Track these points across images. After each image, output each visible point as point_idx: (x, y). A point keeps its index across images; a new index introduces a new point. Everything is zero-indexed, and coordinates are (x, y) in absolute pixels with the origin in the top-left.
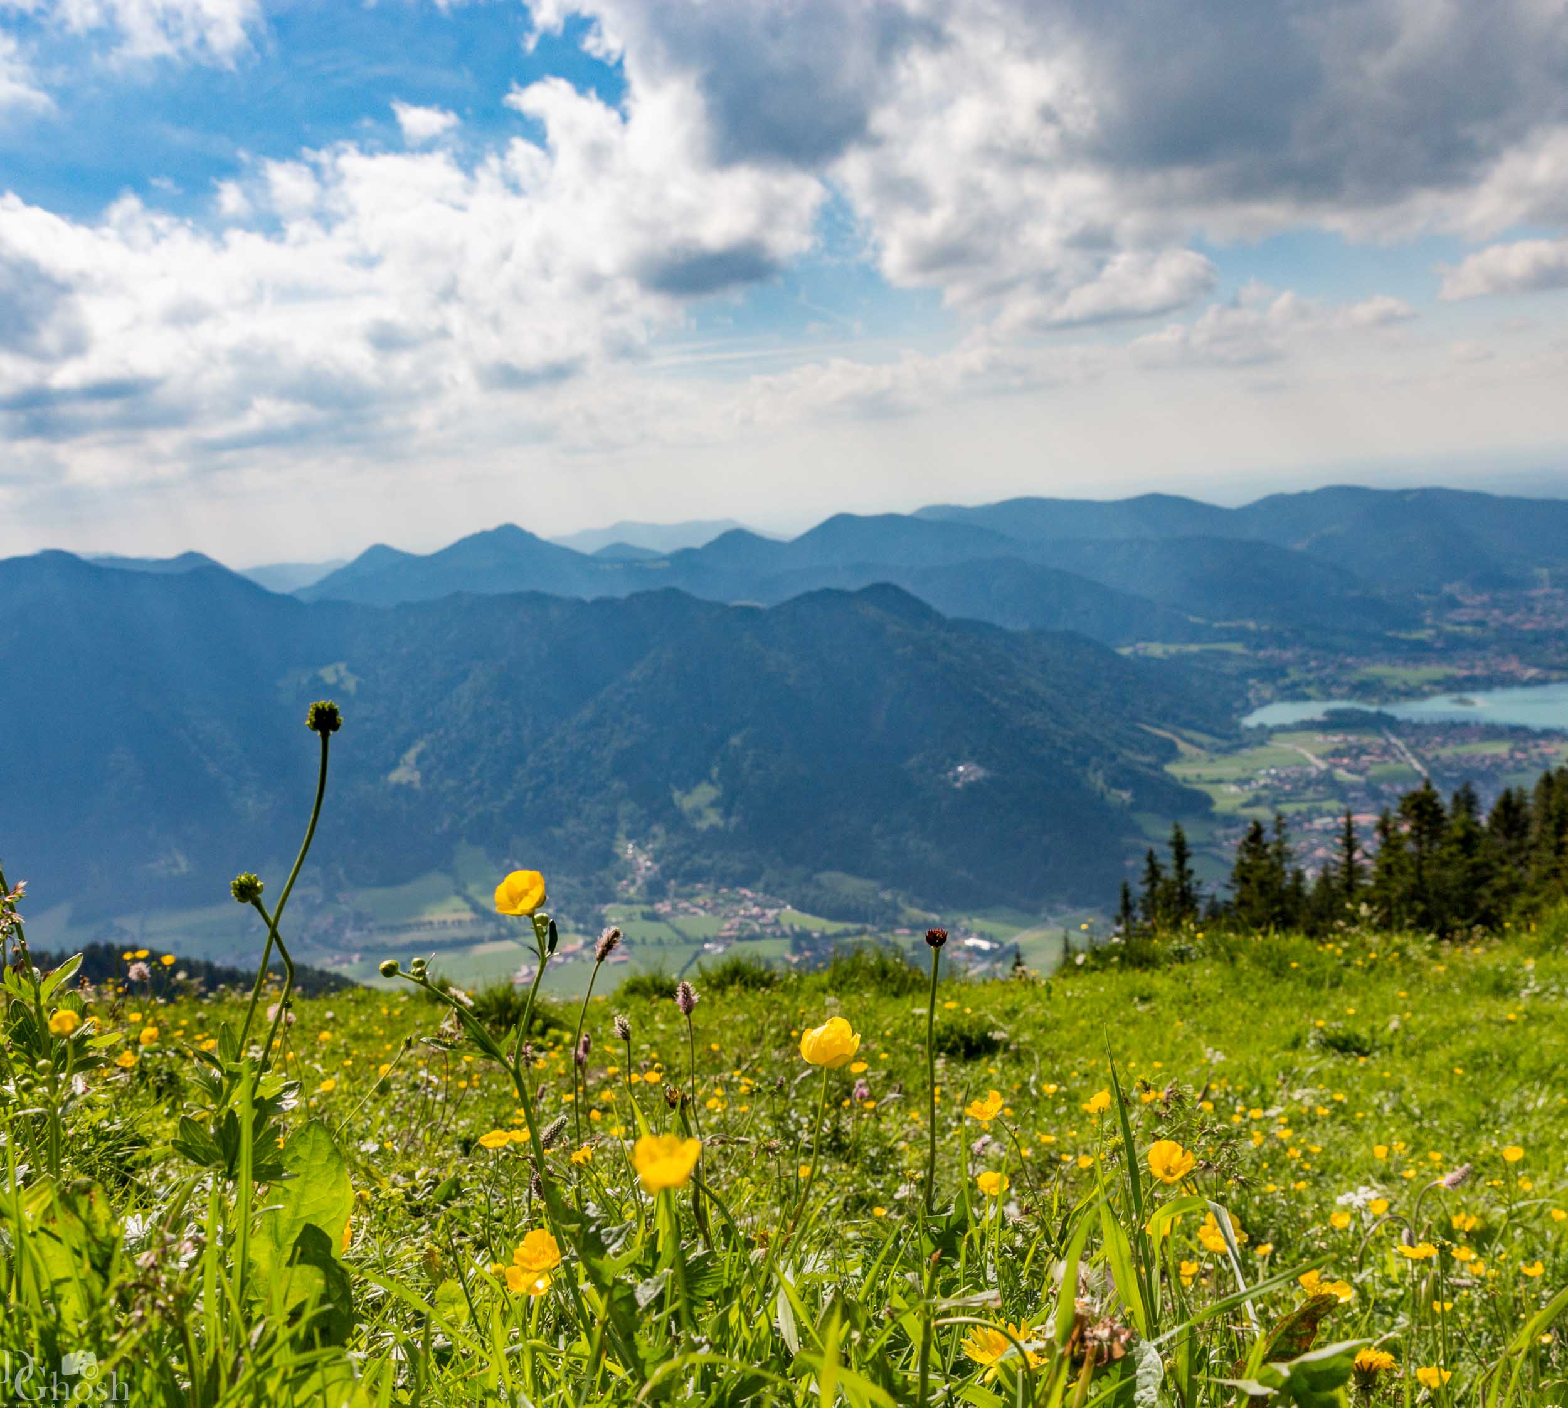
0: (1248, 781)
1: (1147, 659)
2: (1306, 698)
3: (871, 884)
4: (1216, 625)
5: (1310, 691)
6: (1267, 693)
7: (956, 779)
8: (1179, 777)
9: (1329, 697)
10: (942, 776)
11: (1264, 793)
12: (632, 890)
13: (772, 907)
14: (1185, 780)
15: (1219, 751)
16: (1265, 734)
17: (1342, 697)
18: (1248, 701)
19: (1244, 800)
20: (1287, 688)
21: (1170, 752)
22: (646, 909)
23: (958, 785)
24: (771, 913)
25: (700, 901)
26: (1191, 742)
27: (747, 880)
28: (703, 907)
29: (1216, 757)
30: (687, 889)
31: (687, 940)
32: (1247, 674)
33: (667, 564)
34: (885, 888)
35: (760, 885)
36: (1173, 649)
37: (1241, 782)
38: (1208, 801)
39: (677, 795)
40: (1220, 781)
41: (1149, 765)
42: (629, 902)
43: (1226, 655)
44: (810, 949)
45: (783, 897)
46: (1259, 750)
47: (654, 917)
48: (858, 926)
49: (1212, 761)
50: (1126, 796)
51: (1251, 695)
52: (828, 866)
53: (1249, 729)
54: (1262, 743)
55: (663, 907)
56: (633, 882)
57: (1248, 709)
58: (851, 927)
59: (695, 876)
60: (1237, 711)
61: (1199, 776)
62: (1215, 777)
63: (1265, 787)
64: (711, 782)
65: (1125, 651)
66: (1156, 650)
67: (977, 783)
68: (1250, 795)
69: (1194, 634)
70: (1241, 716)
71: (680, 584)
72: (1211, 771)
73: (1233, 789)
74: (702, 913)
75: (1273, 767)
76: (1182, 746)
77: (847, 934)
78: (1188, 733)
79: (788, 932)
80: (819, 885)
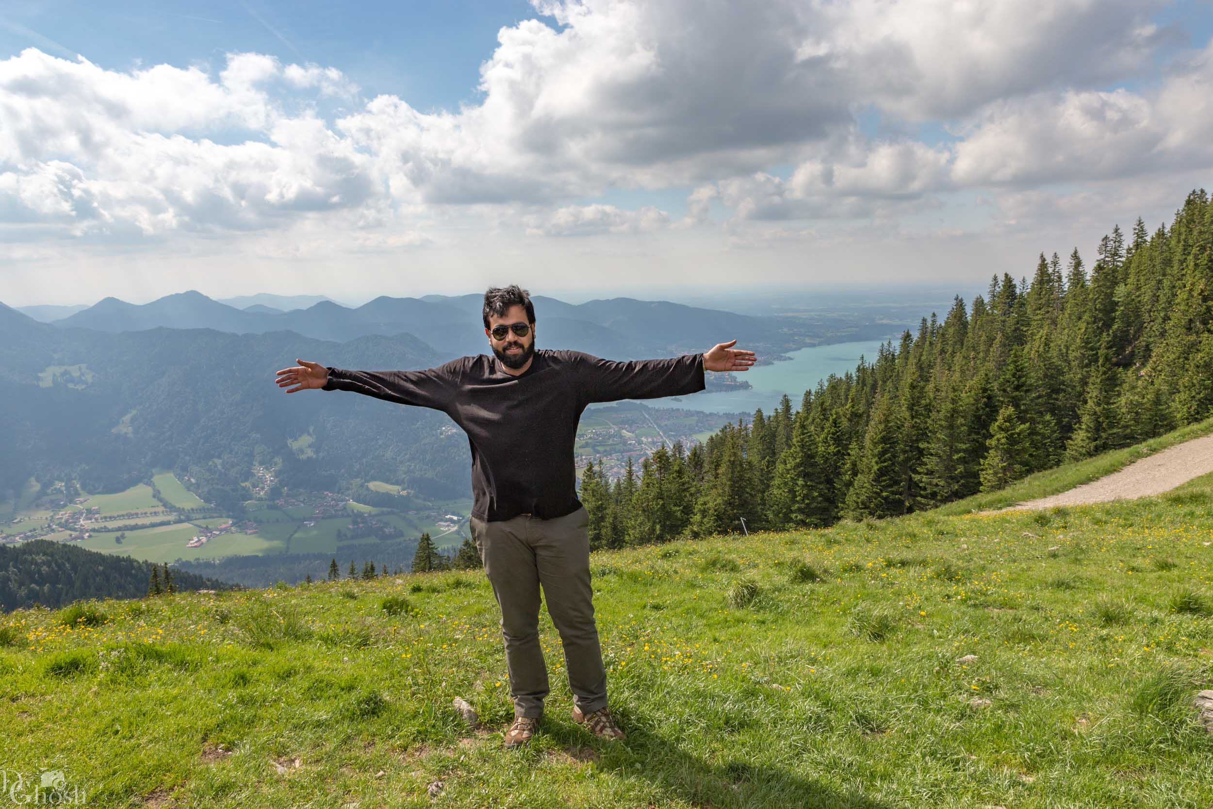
3: (395, 487)
10: (434, 432)
12: (262, 493)
13: (342, 501)
22: (270, 503)
23: (442, 436)
24: (341, 504)
25: (301, 498)
27: (327, 487)
28: (303, 502)
30: (294, 492)
31: (293, 520)
33: (287, 317)
34: (404, 490)
35: (335, 489)
39: (289, 441)
42: (260, 500)
44: (363, 523)
45: (349, 495)
48: (390, 510)
52: (374, 479)
55: (280, 503)
56: (263, 488)
58: (385, 509)
59: (298, 485)
64: (309, 434)
67: (453, 435)
71: (293, 328)
74: (302, 505)
77: (383, 514)
79: (351, 514)
80: (368, 489)
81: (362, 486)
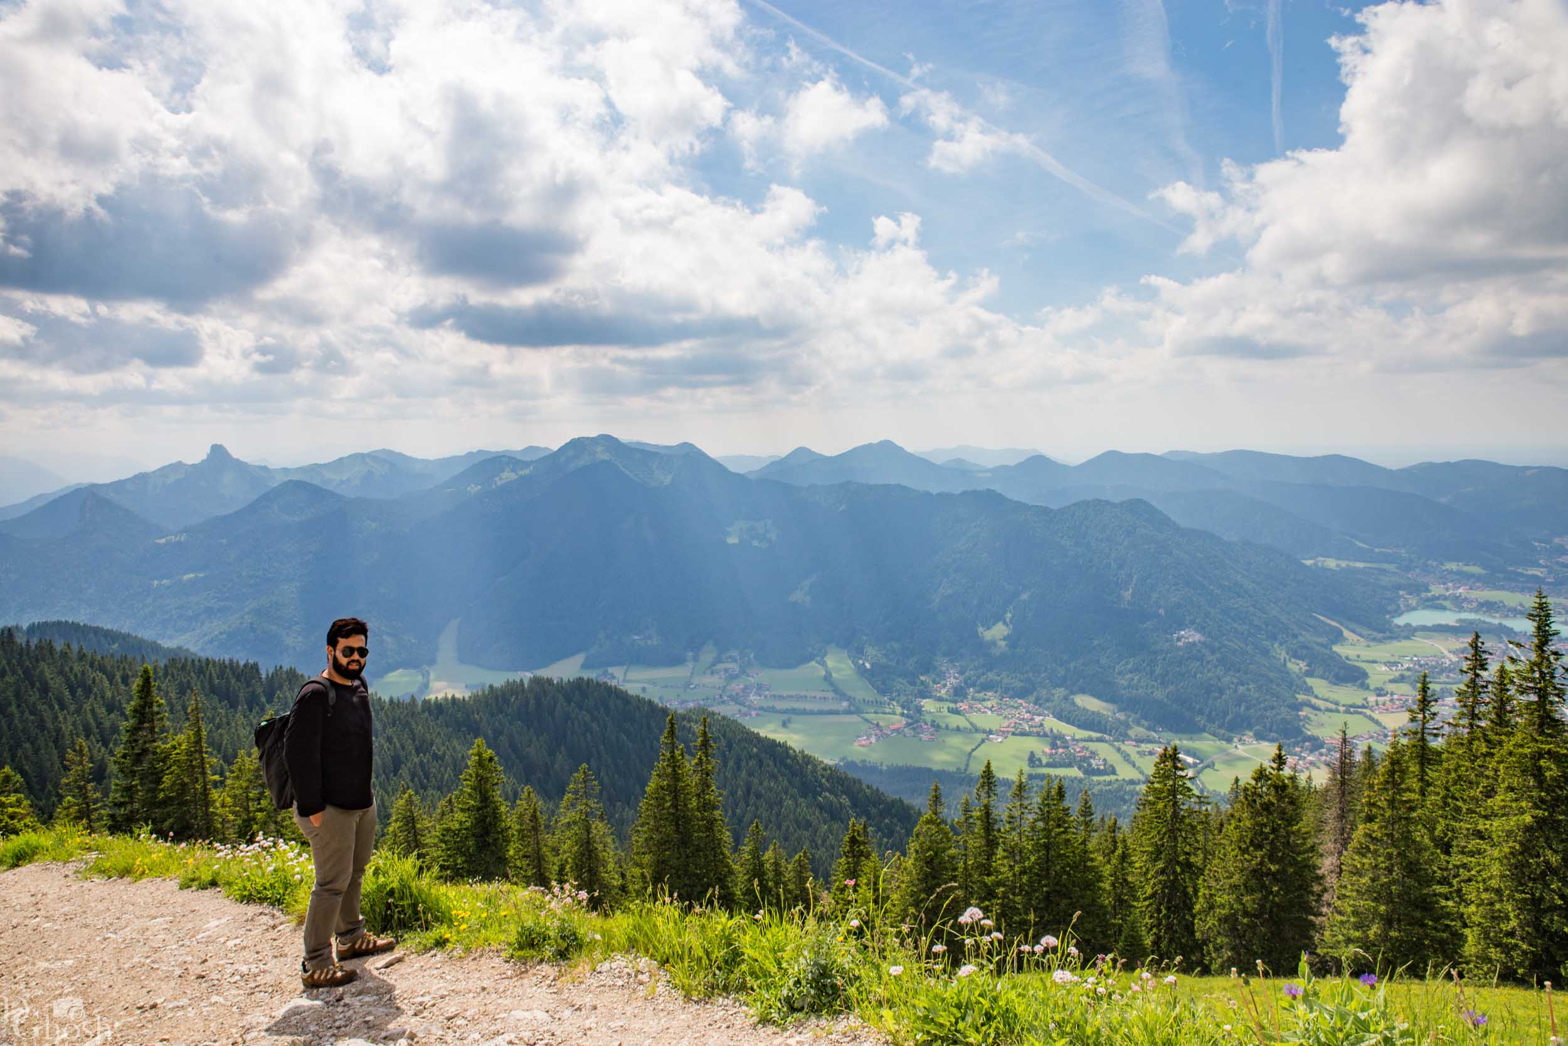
0: (1395, 664)
1: (1325, 570)
2: (1443, 608)
3: (1110, 706)
4: (1377, 550)
5: (1447, 604)
6: (1413, 602)
7: (1179, 639)
8: (1343, 656)
9: (1461, 609)
10: (1169, 636)
11: (1407, 673)
12: (943, 691)
13: (1039, 715)
14: (1347, 658)
15: (1374, 639)
16: (1410, 632)
17: (1471, 611)
18: (1399, 607)
19: (1392, 677)
20: (1428, 600)
21: (1338, 637)
22: (952, 705)
23: (1180, 644)
24: (1038, 719)
25: (989, 704)
26: (1353, 631)
27: (1022, 694)
28: (991, 709)
29: (1371, 644)
30: (981, 695)
31: (977, 730)
32: (1400, 587)
33: (989, 474)
34: (1120, 710)
35: (1032, 698)
36: (1344, 564)
37: (1390, 664)
38: (1365, 675)
39: (980, 629)
40: (1374, 662)
41: (1322, 645)
42: (940, 699)
43: (1384, 572)
44: (1064, 748)
45: (1048, 709)
46: (1405, 643)
47: (956, 712)
48: (1099, 735)
49: (1368, 646)
50: (1303, 665)
51: (1401, 602)
52: (1082, 691)
53: (1399, 627)
54: (1407, 638)
55: (963, 706)
56: (945, 686)
57: (1398, 612)
58: (1094, 735)
59: (987, 687)
60: (1389, 612)
61: (1358, 656)
62: (1371, 659)
63: (1408, 669)
64: (1005, 623)
65: (1309, 563)
66: (1331, 563)
67: (1194, 644)
68: (1397, 674)
69: (1360, 555)
70: (1394, 617)
71: (997, 488)
72: (1367, 654)
73: (1384, 668)
74: (989, 713)
75: (1415, 656)
76: (1346, 633)
77: (1090, 740)
78: (1353, 626)
79: (1049, 734)
80: (1073, 703)
81: (1066, 698)
